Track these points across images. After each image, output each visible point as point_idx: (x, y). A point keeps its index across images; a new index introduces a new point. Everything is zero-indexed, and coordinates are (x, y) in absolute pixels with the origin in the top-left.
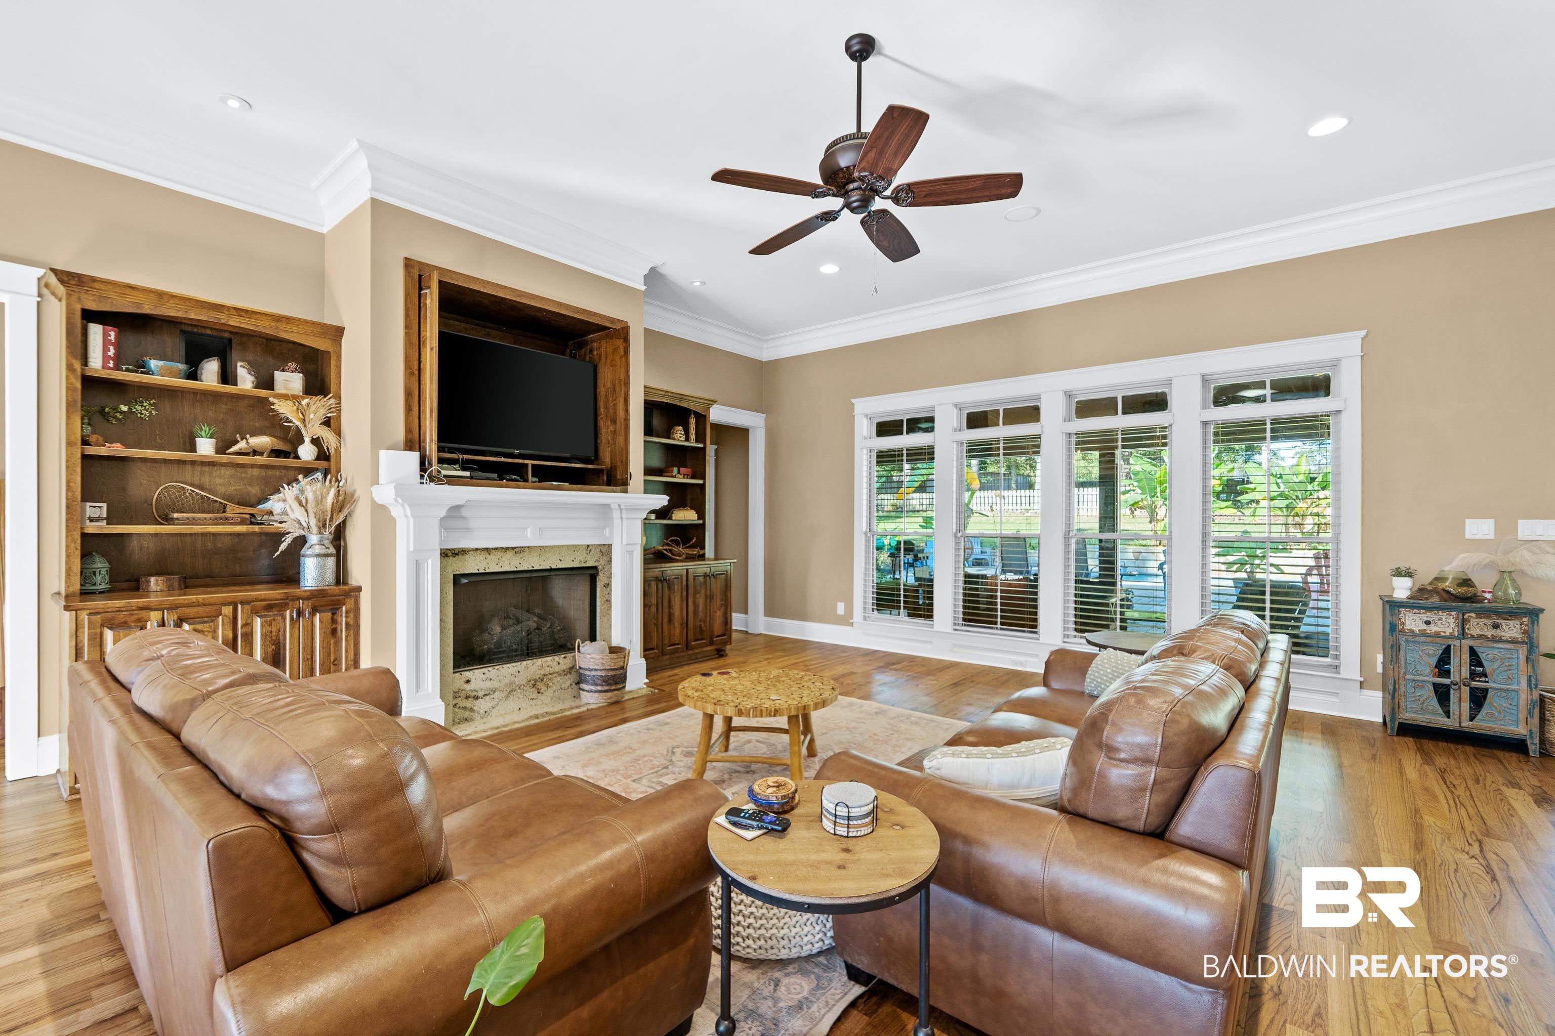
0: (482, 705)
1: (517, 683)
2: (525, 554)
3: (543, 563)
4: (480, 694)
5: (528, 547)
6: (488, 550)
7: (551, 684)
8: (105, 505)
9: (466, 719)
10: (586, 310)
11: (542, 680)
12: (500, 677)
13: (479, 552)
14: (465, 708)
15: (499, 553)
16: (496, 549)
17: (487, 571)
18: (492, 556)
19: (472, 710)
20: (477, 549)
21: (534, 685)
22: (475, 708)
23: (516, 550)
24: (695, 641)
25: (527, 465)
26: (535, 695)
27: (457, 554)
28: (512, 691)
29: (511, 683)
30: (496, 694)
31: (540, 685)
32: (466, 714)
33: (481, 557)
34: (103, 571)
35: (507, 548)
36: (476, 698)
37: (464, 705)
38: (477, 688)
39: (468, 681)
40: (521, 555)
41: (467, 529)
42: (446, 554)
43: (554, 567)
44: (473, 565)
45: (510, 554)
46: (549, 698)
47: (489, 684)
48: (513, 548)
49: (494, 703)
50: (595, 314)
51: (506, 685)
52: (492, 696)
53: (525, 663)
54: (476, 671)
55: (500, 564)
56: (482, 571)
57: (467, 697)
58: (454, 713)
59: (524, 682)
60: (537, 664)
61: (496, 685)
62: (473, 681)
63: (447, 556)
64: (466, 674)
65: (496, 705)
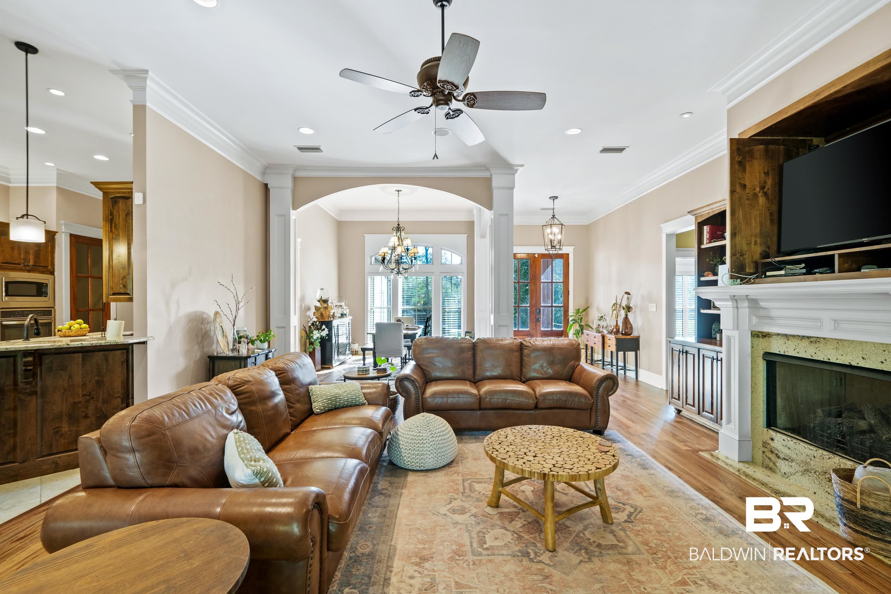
0: (783, 466)
1: (814, 467)
2: (821, 345)
4: (782, 456)
5: (824, 338)
6: (786, 336)
9: (771, 468)
12: (797, 452)
13: (780, 337)
14: (770, 458)
15: (797, 341)
16: (794, 336)
17: (787, 354)
18: (790, 342)
19: (774, 463)
20: (778, 334)
22: (777, 464)
23: (812, 339)
25: (833, 256)
27: (765, 336)
28: (807, 470)
29: (807, 463)
30: (794, 463)
32: (771, 465)
33: (782, 341)
35: (803, 337)
36: (779, 457)
37: (769, 456)
38: (779, 448)
39: (772, 439)
40: (817, 345)
42: (756, 335)
44: (778, 347)
45: (806, 342)
47: (787, 451)
48: (808, 337)
49: (792, 470)
51: (802, 461)
52: (790, 464)
54: (779, 435)
55: (797, 350)
56: (782, 353)
57: (772, 452)
58: (763, 457)
59: (820, 470)
60: (834, 460)
61: (794, 456)
62: (775, 441)
63: (758, 336)
64: (772, 433)
65: (795, 474)
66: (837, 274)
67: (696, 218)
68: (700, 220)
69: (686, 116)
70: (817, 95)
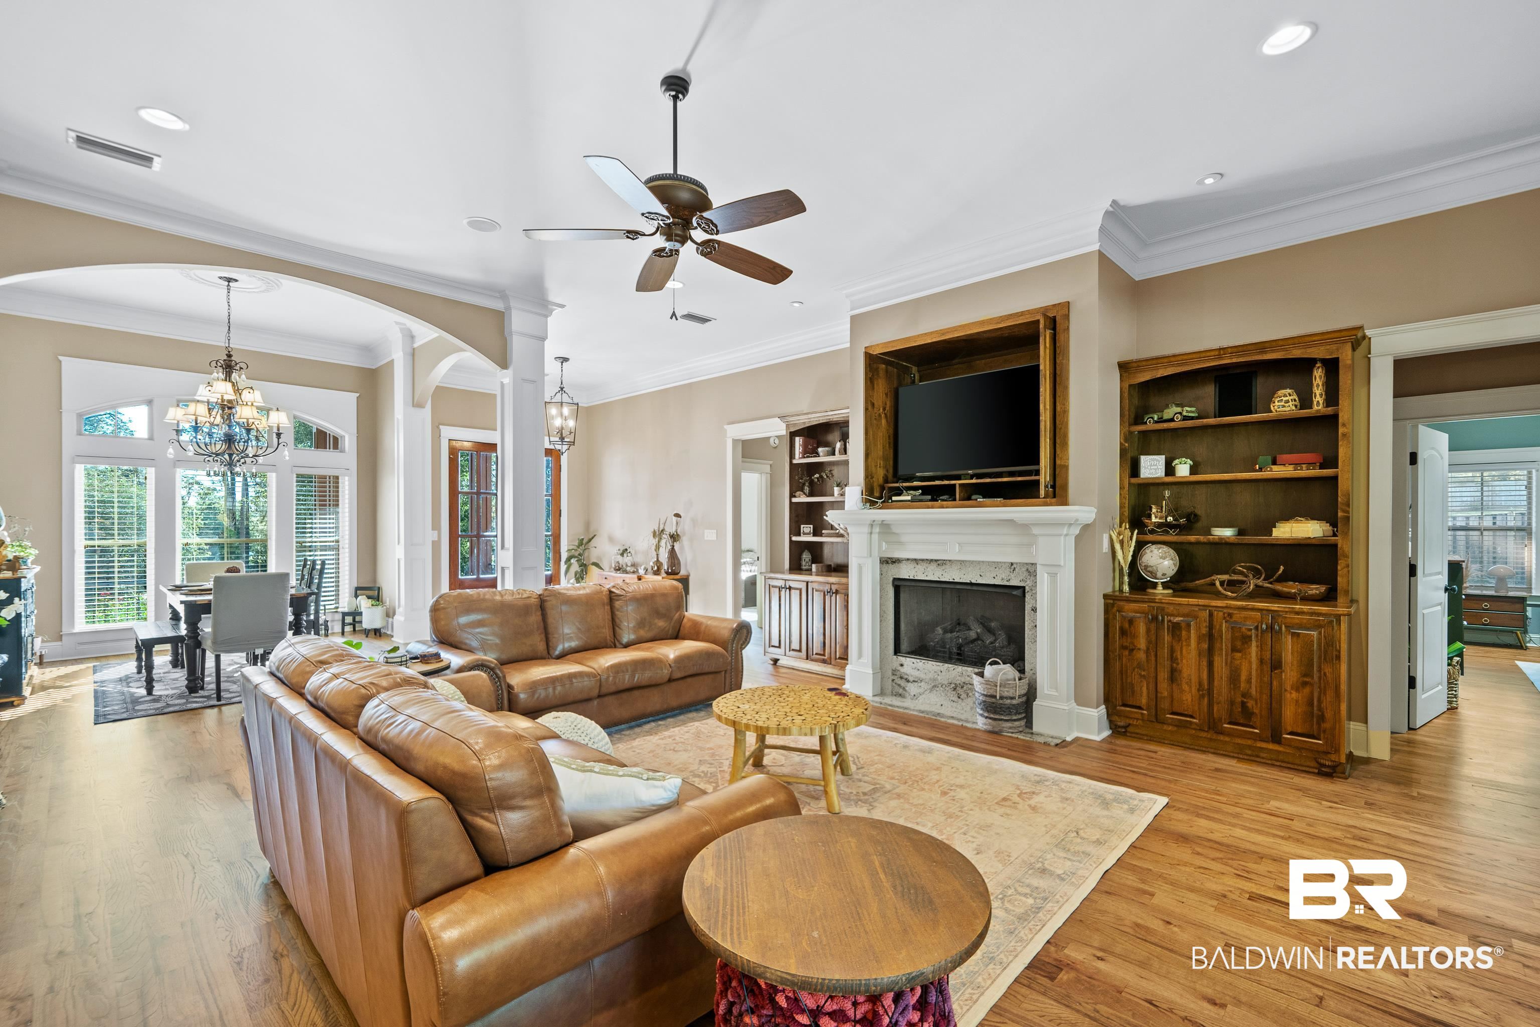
0: (912, 689)
1: (940, 681)
2: (947, 567)
3: (962, 576)
4: (911, 679)
5: (950, 561)
6: (916, 561)
7: (970, 694)
8: (812, 526)
9: (900, 695)
10: (1011, 315)
11: (962, 687)
12: (926, 671)
13: (909, 562)
14: (899, 685)
15: (925, 565)
16: (923, 560)
17: (916, 578)
18: (919, 566)
19: (904, 689)
20: (908, 559)
21: (955, 689)
22: (907, 689)
23: (939, 562)
24: (1230, 723)
25: (955, 485)
26: (955, 699)
27: (894, 562)
28: (935, 686)
29: (935, 680)
30: (923, 683)
31: (960, 691)
32: (901, 691)
33: (912, 565)
34: (807, 560)
35: (932, 560)
36: (908, 681)
37: (899, 683)
38: (908, 673)
39: (902, 665)
40: (943, 567)
41: (900, 543)
43: (974, 581)
44: (907, 572)
45: (933, 566)
46: (969, 708)
47: (916, 674)
48: (936, 561)
49: (921, 690)
50: (1022, 314)
51: (930, 679)
52: (919, 684)
53: (946, 665)
54: (908, 659)
55: (926, 574)
56: (911, 578)
57: (901, 678)
58: (892, 686)
59: (946, 683)
60: (958, 670)
61: (922, 676)
62: (905, 666)
63: (887, 563)
64: (902, 659)
65: (923, 693)
66: (958, 502)
67: (788, 426)
68: (792, 430)
69: (796, 305)
70: (943, 334)
